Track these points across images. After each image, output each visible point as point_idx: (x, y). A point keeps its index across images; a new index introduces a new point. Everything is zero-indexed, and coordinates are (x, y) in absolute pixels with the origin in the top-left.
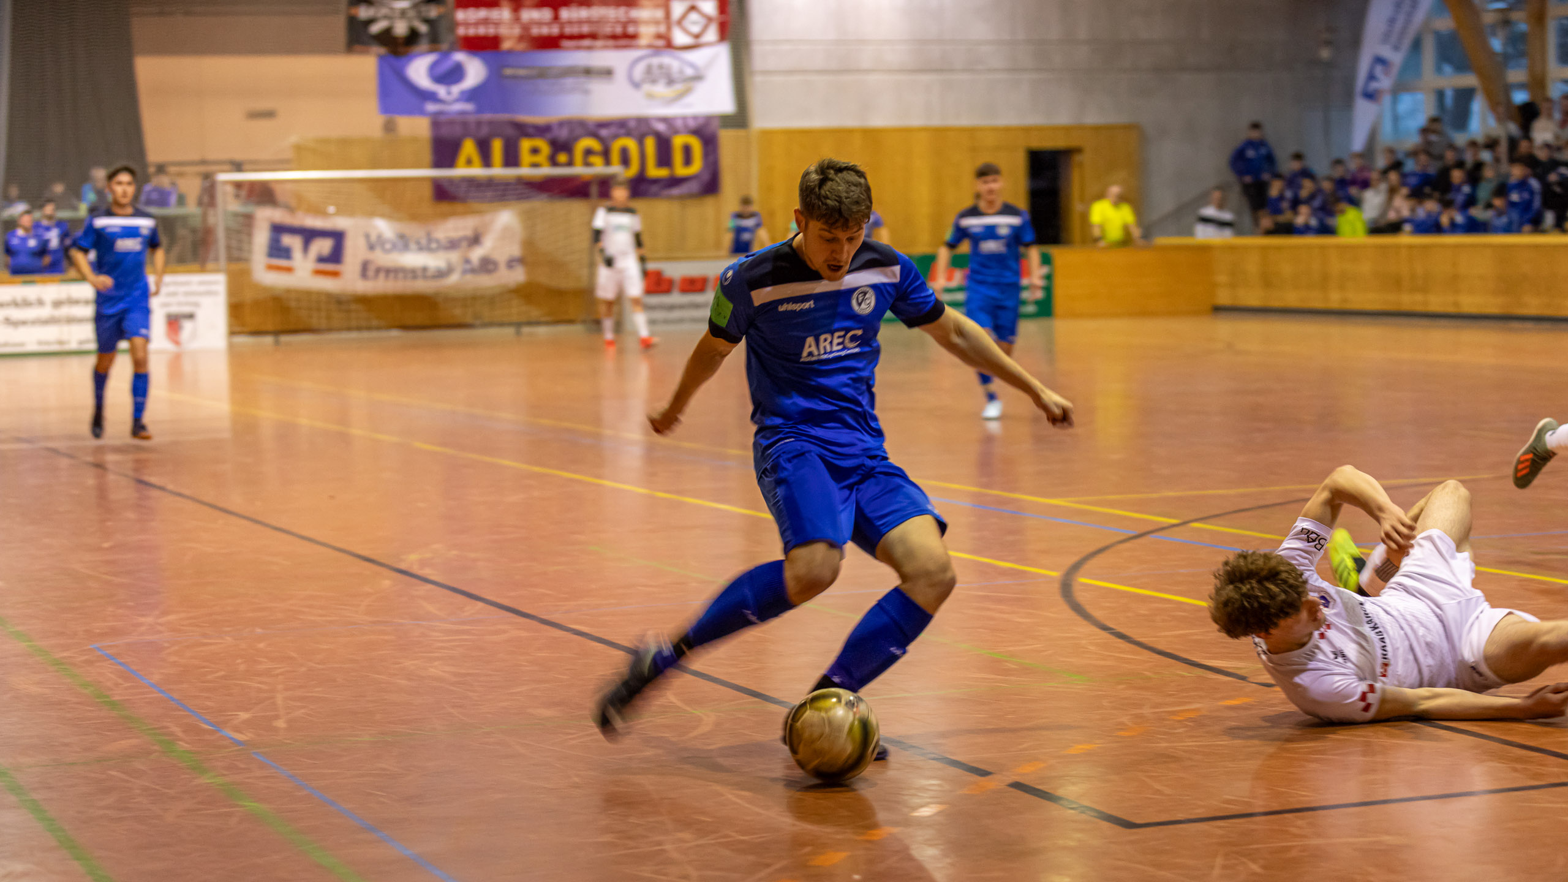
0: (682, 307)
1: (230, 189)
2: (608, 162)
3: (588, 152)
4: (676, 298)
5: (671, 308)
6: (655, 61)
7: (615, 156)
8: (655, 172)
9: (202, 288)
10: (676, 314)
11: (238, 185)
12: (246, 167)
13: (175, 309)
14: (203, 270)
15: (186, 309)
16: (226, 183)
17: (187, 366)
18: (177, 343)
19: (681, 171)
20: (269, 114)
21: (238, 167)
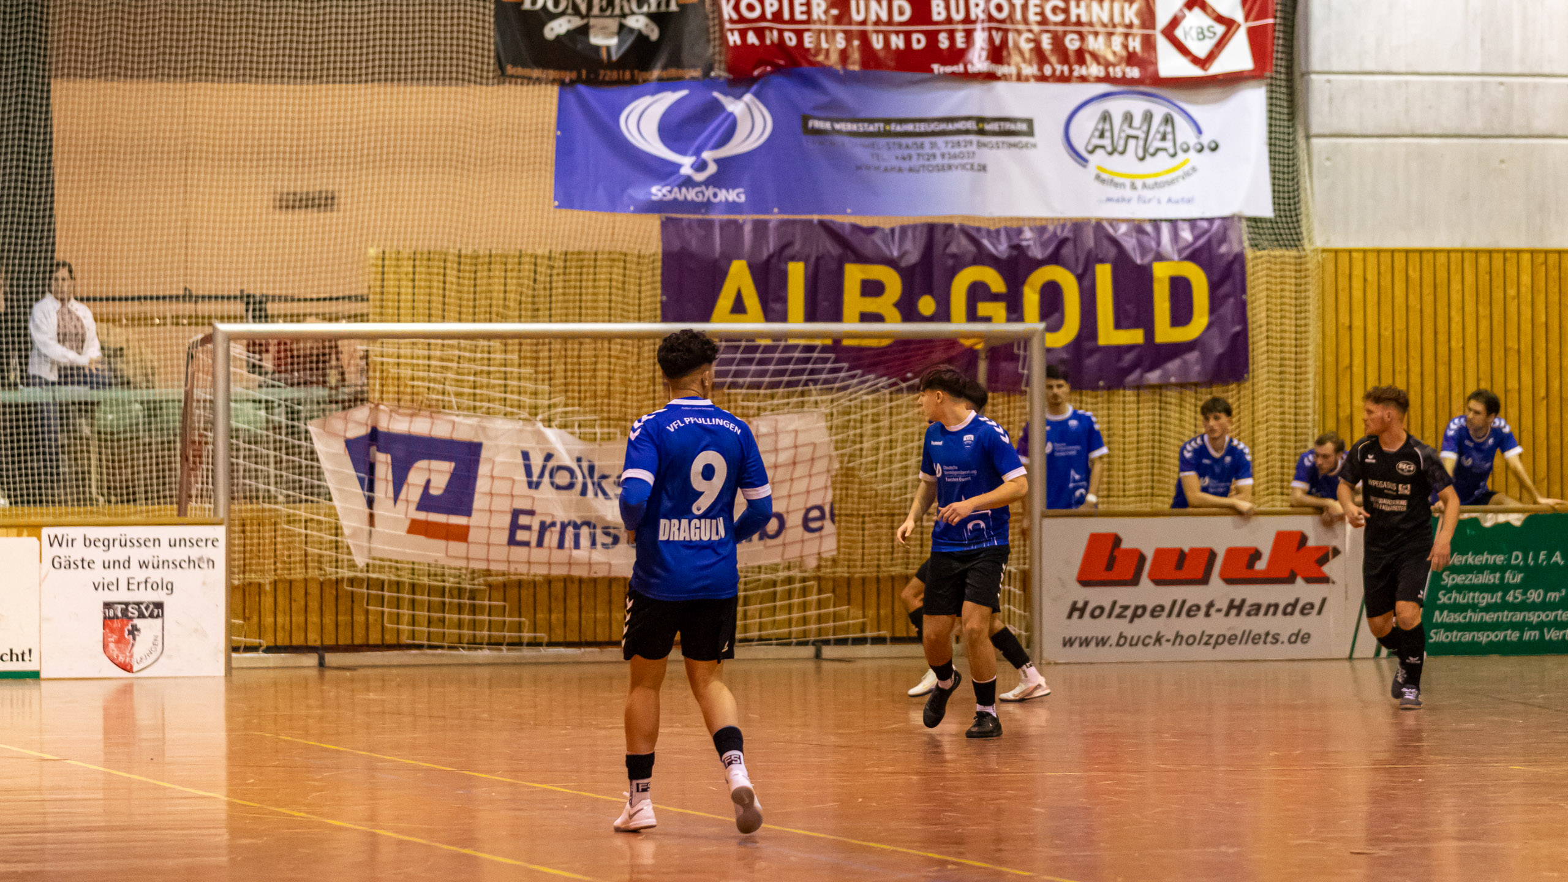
0: (1157, 611)
1: (238, 350)
2: (1015, 311)
3: (978, 292)
4: (1146, 592)
5: (1139, 612)
6: (1117, 107)
7: (1031, 298)
8: (1109, 335)
9: (180, 553)
10: (1146, 626)
11: (256, 344)
12: (271, 308)
13: (122, 595)
14: (182, 517)
15: (148, 596)
16: (232, 337)
17: (144, 715)
18: (126, 667)
19: (1165, 333)
20: (324, 202)
21: (257, 307)
